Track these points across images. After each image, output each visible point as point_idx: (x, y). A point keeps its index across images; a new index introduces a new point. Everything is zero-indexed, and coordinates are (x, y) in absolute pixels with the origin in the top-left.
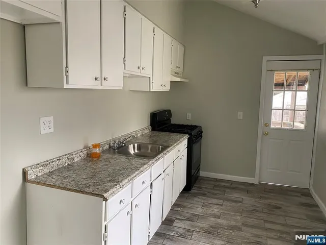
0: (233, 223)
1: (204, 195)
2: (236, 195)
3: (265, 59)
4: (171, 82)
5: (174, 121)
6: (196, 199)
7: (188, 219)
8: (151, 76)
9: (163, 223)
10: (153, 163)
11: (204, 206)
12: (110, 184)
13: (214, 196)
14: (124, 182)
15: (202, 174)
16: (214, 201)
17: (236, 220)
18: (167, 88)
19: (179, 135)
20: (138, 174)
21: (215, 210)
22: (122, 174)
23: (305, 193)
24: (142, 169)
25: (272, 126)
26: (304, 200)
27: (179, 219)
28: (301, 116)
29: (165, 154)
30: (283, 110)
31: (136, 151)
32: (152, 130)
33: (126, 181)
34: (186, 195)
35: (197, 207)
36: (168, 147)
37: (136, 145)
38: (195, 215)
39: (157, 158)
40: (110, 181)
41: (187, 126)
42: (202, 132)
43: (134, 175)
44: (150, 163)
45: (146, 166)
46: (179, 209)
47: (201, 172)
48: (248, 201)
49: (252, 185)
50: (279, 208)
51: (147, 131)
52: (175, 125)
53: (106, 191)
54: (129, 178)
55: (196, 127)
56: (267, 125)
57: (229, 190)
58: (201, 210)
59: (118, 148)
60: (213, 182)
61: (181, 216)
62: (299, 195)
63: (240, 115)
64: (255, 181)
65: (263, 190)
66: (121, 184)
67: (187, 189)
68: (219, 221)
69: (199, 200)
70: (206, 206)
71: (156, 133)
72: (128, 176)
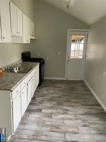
0: (58, 95)
1: (47, 86)
2: (58, 85)
3: (68, 30)
4: (30, 39)
5: (32, 57)
6: (44, 88)
7: (41, 96)
8: (22, 36)
9: (32, 99)
10: (28, 75)
11: (47, 90)
12: (11, 85)
13: (50, 86)
14: (18, 84)
15: (45, 78)
16: (51, 88)
17: (60, 94)
18: (29, 42)
19: (36, 63)
20: (22, 80)
21: (51, 91)
22: (16, 80)
23: (82, 82)
24: (24, 78)
25: (71, 58)
26: (82, 84)
27: (38, 97)
28: (81, 53)
29: (32, 71)
30: (75, 51)
31: (18, 71)
32: (23, 61)
33: (18, 83)
34: (39, 87)
35: (44, 91)
36: (32, 68)
37: (17, 68)
38: (44, 94)
39: (29, 73)
40: (11, 84)
41: (38, 59)
42: (44, 61)
43: (21, 80)
44: (27, 75)
45: (25, 76)
46: (37, 93)
47: (44, 77)
48: (63, 87)
49: (64, 81)
50: (74, 88)
51: (21, 62)
52: (32, 58)
53: (11, 88)
54: (19, 82)
55: (42, 59)
56: (69, 57)
57: (56, 83)
58: (46, 92)
59: (10, 70)
60: (49, 81)
61: (38, 95)
62: (80, 82)
63: (59, 53)
64: (65, 79)
65: (68, 82)
66: (17, 85)
67: (40, 85)
68: (53, 95)
69: (45, 88)
70: (48, 90)
71: (25, 62)
72: (19, 81)
